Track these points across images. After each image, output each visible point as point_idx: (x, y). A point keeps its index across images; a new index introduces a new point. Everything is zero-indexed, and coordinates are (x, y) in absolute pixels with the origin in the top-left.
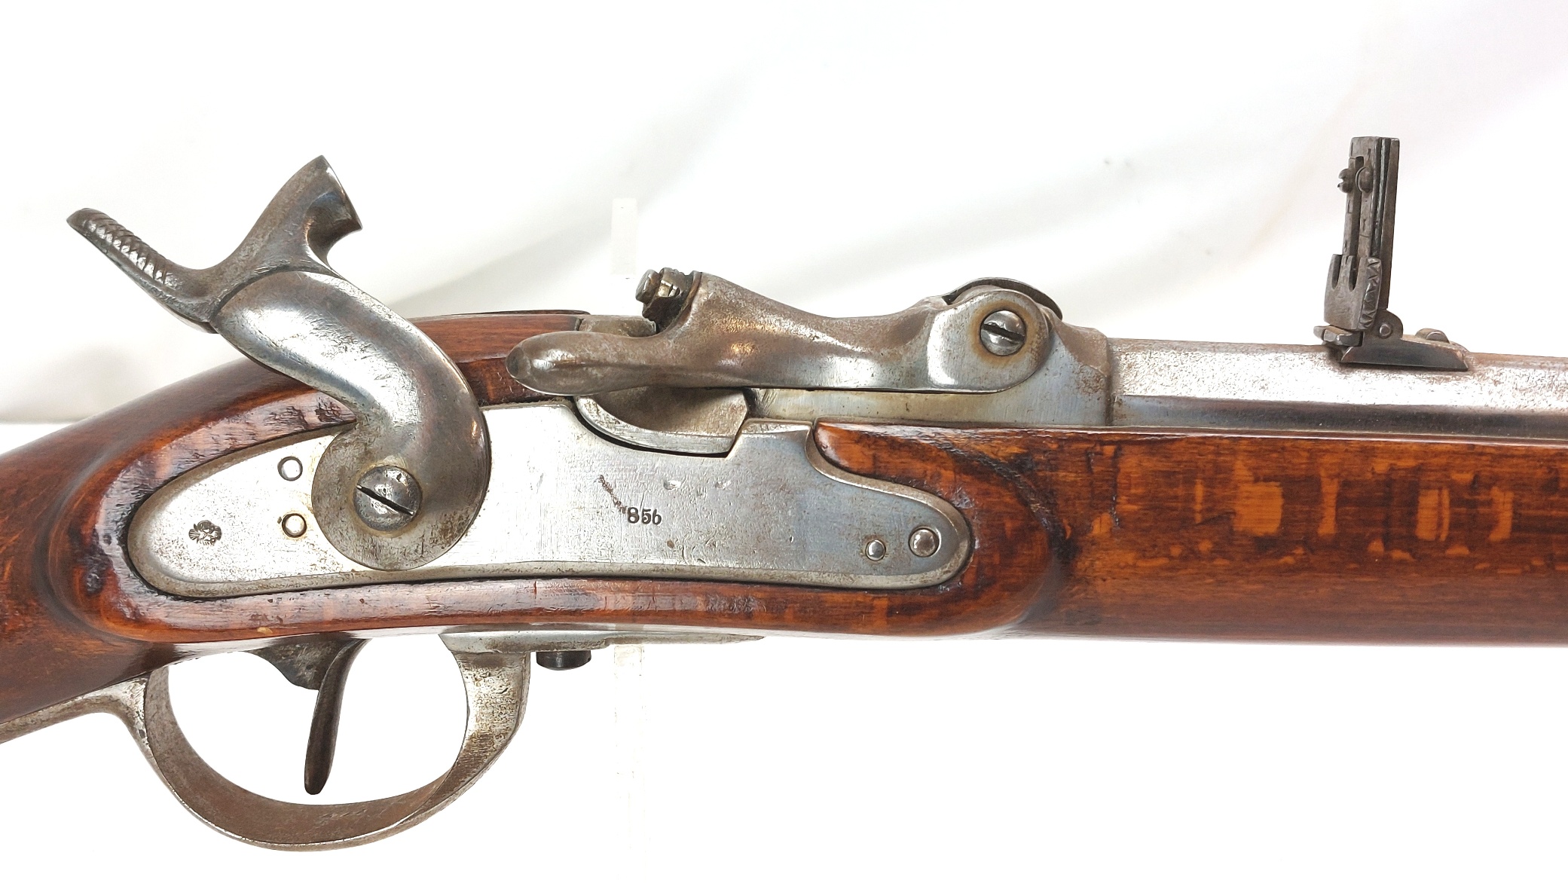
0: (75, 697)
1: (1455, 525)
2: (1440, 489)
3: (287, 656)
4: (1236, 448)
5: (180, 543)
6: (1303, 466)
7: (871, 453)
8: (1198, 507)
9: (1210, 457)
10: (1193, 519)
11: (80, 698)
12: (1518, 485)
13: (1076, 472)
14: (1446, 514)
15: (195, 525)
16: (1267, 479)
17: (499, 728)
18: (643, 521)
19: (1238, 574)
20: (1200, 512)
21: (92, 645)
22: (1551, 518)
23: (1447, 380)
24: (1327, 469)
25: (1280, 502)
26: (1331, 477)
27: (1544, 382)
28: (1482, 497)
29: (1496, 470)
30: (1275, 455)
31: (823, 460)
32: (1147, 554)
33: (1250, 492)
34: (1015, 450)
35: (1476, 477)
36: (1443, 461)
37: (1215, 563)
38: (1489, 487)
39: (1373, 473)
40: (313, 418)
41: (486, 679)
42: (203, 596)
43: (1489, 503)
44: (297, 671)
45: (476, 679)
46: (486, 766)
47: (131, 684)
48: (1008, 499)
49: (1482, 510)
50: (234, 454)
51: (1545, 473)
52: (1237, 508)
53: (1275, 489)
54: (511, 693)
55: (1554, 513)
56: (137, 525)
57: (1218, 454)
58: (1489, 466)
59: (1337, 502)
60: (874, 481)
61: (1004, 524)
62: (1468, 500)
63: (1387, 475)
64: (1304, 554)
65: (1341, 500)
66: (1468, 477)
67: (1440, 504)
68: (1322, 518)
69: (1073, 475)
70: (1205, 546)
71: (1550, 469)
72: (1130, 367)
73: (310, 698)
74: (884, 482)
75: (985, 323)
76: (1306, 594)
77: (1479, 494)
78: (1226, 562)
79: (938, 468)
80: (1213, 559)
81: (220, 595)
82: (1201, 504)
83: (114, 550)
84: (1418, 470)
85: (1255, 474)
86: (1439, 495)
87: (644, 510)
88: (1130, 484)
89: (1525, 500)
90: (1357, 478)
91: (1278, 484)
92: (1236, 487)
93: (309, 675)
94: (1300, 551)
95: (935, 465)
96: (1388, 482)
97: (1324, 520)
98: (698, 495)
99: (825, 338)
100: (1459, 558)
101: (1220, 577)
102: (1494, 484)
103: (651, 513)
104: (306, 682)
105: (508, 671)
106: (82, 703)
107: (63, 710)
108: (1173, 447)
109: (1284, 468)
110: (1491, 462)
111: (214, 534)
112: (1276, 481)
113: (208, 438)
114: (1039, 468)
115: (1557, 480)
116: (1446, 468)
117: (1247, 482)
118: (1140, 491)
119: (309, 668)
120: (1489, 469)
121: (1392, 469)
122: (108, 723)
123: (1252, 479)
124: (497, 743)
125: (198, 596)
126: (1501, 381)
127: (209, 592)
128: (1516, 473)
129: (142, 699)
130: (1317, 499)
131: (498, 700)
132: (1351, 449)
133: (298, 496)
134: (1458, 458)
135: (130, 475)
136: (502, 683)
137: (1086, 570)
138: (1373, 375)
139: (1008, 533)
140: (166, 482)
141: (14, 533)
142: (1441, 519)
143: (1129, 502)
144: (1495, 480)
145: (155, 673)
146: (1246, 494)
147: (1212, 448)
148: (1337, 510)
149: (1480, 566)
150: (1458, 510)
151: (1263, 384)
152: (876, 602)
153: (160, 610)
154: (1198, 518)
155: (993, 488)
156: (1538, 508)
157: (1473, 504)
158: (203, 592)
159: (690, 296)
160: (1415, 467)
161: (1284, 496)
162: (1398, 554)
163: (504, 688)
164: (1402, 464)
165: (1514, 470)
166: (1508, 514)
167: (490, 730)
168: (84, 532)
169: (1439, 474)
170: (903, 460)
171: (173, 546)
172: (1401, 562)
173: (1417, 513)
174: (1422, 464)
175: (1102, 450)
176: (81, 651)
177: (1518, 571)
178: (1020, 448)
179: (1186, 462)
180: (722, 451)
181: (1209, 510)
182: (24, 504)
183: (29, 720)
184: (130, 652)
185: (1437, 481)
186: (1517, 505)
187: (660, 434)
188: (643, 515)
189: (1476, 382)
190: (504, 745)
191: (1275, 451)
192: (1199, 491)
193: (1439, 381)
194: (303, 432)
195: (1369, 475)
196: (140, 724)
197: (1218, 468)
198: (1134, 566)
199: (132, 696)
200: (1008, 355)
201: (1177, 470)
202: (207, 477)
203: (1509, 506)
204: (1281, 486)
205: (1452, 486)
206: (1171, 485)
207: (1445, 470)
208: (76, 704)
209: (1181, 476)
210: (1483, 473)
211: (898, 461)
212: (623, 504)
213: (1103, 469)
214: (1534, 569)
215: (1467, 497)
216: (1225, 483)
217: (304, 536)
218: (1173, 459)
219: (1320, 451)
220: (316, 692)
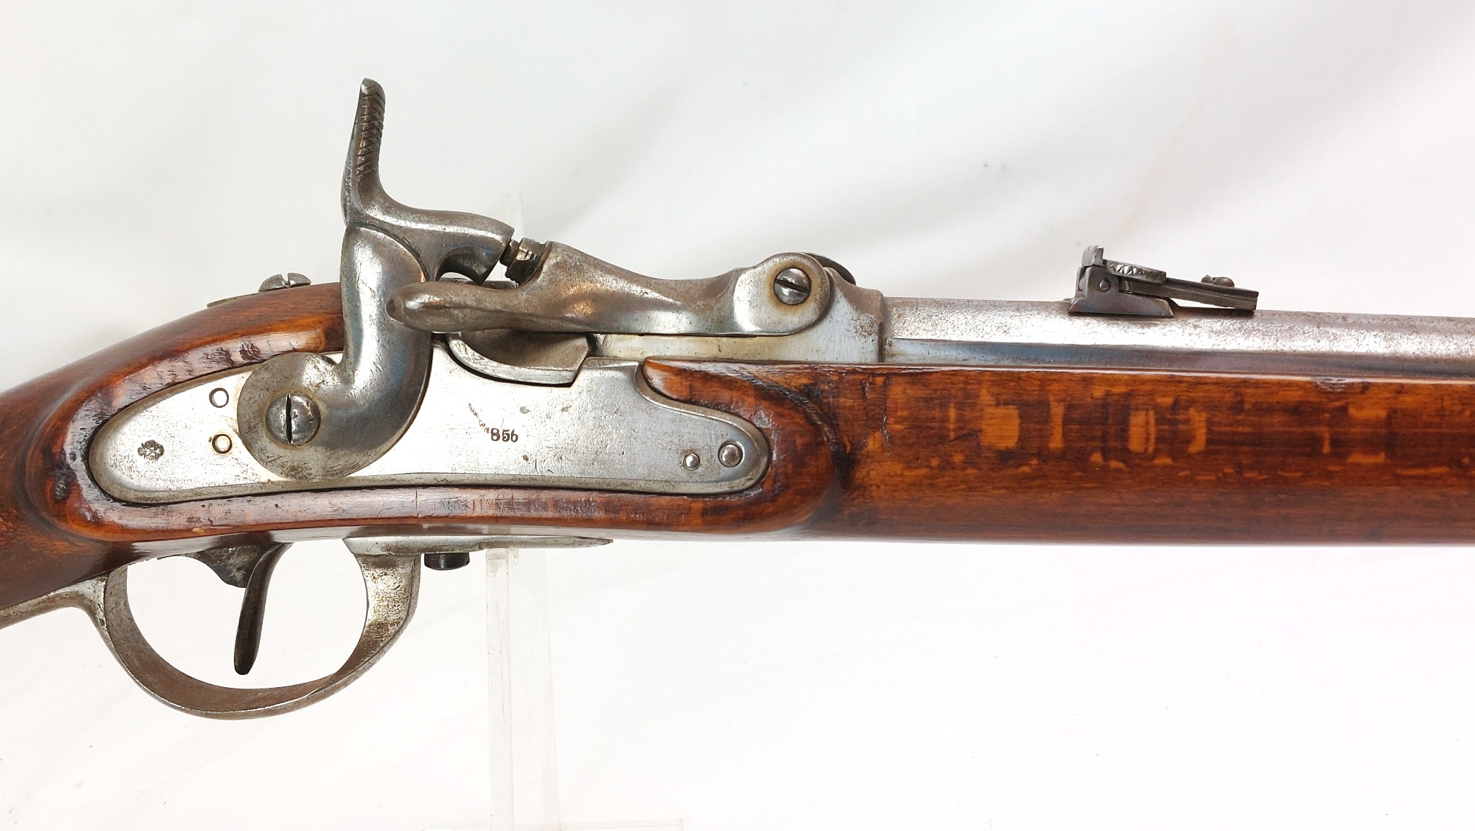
0: (49, 593)
1: (1159, 440)
2: (1147, 410)
3: (221, 560)
4: (981, 378)
5: (131, 458)
6: (1036, 392)
7: (688, 383)
8: (952, 426)
9: (960, 385)
10: (948, 436)
11: (52, 594)
12: (1210, 406)
13: (854, 399)
14: (1153, 430)
15: (142, 444)
16: (1006, 404)
17: (393, 617)
18: (503, 439)
19: (985, 481)
20: (954, 430)
21: (61, 546)
22: (1238, 434)
23: (1156, 325)
24: (1054, 395)
25: (1017, 421)
26: (1059, 401)
27: (1235, 326)
28: (1181, 417)
29: (1192, 395)
30: (1013, 384)
31: (649, 389)
32: (912, 465)
33: (992, 414)
34: (805, 381)
35: (1176, 401)
36: (1149, 387)
37: (966, 472)
38: (1187, 408)
39: (1092, 398)
40: (237, 357)
41: (383, 578)
42: (149, 502)
43: (1188, 421)
44: (230, 572)
45: (374, 578)
46: (382, 650)
47: (94, 581)
48: (798, 420)
49: (1181, 427)
50: (174, 387)
51: (1232, 397)
52: (983, 427)
53: (1013, 411)
54: (403, 589)
55: (1240, 429)
56: (97, 444)
57: (966, 383)
58: (1187, 391)
59: (1063, 422)
60: (691, 406)
61: (795, 440)
62: (1169, 419)
63: (1104, 399)
64: (1038, 464)
65: (1067, 421)
66: (1169, 400)
67: (1147, 423)
68: (1052, 434)
69: (852, 401)
70: (958, 458)
71: (1237, 394)
72: (899, 317)
73: (239, 594)
74: (699, 407)
75: (778, 278)
76: (1042, 498)
77: (1178, 414)
78: (976, 471)
79: (742, 396)
80: (964, 469)
81: (163, 501)
82: (954, 423)
83: (78, 465)
84: (1128, 395)
85: (997, 399)
86: (1147, 415)
87: (504, 431)
88: (897, 409)
89: (1216, 419)
90: (1080, 402)
91: (1016, 407)
92: (982, 410)
93: (239, 576)
94: (1034, 462)
95: (739, 393)
96: (1104, 404)
97: (1053, 437)
98: (547, 418)
99: (653, 295)
100: (1165, 467)
101: (971, 484)
102: (1191, 406)
103: (510, 433)
104: (235, 581)
105: (401, 571)
106: (54, 597)
107: (39, 603)
108: (931, 378)
109: (1020, 395)
110: (1188, 388)
111: (158, 451)
112: (1014, 405)
113: (154, 376)
114: (824, 395)
115: (1242, 402)
116: (1151, 394)
117: (990, 405)
118: (905, 413)
119: (239, 570)
120: (1187, 393)
121: (1108, 394)
122: (74, 617)
123: (995, 403)
124: (392, 630)
125: (144, 502)
126: (1200, 325)
127: (153, 499)
128: (1209, 397)
129: (103, 594)
130: (1046, 418)
131: (392, 595)
132: (1075, 379)
133: (226, 420)
134: (1161, 385)
135: (93, 406)
136: (395, 581)
137: (863, 478)
138: (1095, 321)
139: (799, 448)
140: (120, 410)
142: (1148, 435)
143: (896, 423)
144: (1191, 403)
145: (115, 573)
146: (990, 416)
147: (962, 378)
148: (1063, 428)
149: (1183, 474)
150: (1162, 427)
151: (1006, 329)
152: (693, 505)
153: (115, 515)
154: (952, 435)
155: (786, 412)
156: (1226, 426)
157: (1173, 422)
158: (148, 498)
159: (542, 259)
160: (1125, 393)
161: (1021, 417)
162: (1114, 464)
163: (397, 585)
164: (1116, 390)
165: (1207, 395)
166: (1204, 430)
167: (385, 619)
168: (54, 451)
169: (1145, 398)
170: (714, 389)
171: (125, 461)
172: (1118, 470)
173: (1128, 430)
174: (1132, 390)
175: (874, 380)
176: (52, 551)
177: (1213, 478)
178: (809, 379)
179: (942, 390)
180: (567, 382)
181: (961, 428)
183: (11, 612)
184: (95, 554)
185: (1145, 404)
186: (1210, 423)
187: (517, 368)
188: (503, 434)
189: (1180, 326)
190: (398, 633)
191: (1012, 381)
192: (952, 413)
193: (1149, 326)
194: (229, 368)
195: (1089, 400)
196: (101, 615)
197: (967, 396)
198: (902, 475)
199: (94, 591)
200: (796, 304)
201: (934, 396)
202: (152, 405)
203: (1203, 424)
204: (1018, 408)
205: (1156, 407)
206: (929, 409)
207: (1150, 395)
208: (49, 598)
209: (937, 401)
210: (1182, 398)
211: (710, 390)
212: (487, 426)
213: (876, 396)
214: (1225, 475)
215: (1169, 416)
216: (973, 406)
217: (230, 452)
218: (931, 388)
219: (1050, 380)
220: (244, 590)
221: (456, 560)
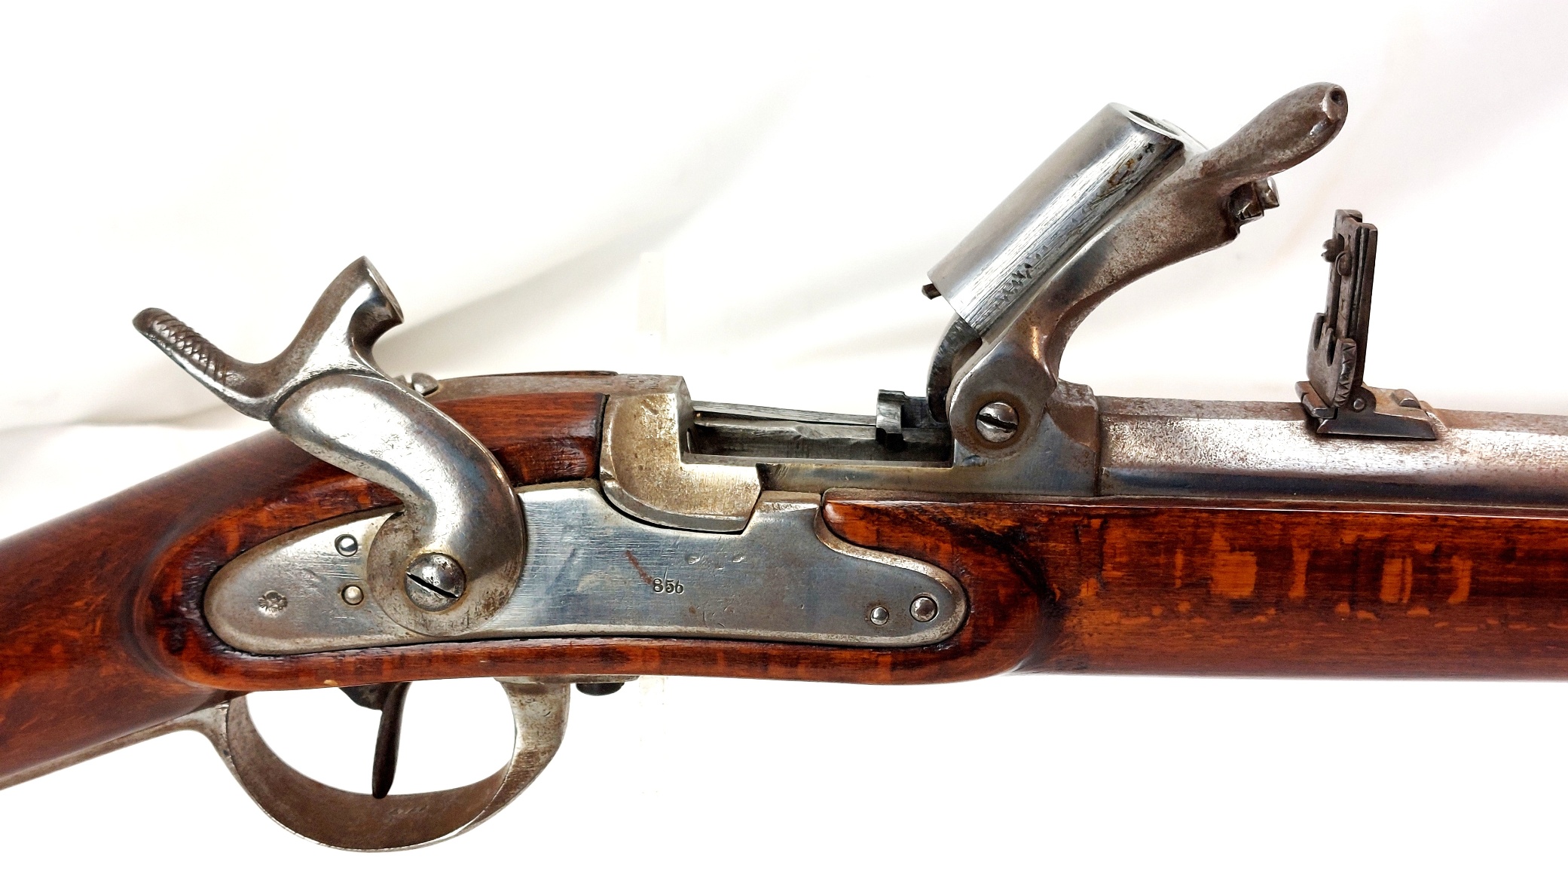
1: (1417, 589)
2: (1404, 558)
4: (1215, 520)
5: (250, 611)
6: (1277, 537)
7: (875, 528)
8: (1178, 574)
9: (1189, 529)
10: (1174, 584)
12: (1476, 554)
13: (1066, 543)
14: (1409, 579)
15: (262, 595)
16: (1242, 549)
17: (542, 746)
19: (1214, 630)
20: (1180, 578)
22: (1507, 584)
23: (1417, 450)
24: (1298, 540)
25: (1253, 569)
26: (1302, 547)
27: (1507, 451)
28: (1444, 565)
29: (1456, 541)
30: (1250, 527)
31: (830, 535)
32: (1131, 613)
33: (1226, 560)
34: (1009, 523)
35: (1439, 548)
36: (1407, 532)
37: (1193, 621)
38: (1450, 556)
39: (1342, 544)
41: (531, 704)
42: (274, 654)
43: (1450, 570)
45: (522, 704)
47: (215, 707)
48: (1002, 569)
49: (1443, 576)
50: (295, 531)
51: (1502, 544)
52: (1214, 574)
53: (1250, 558)
54: (554, 716)
55: (1510, 579)
56: (212, 594)
57: (1197, 526)
58: (1450, 537)
59: (1307, 570)
60: (877, 553)
61: (998, 591)
62: (1429, 568)
63: (1355, 545)
64: (1276, 614)
65: (1311, 568)
66: (1430, 547)
67: (1404, 571)
68: (1293, 583)
69: (1063, 545)
70: (1184, 607)
71: (1508, 540)
72: (1117, 438)
75: (981, 413)
76: (1277, 647)
77: (1440, 562)
78: (1203, 620)
79: (937, 542)
80: (1190, 618)
82: (1181, 571)
83: (192, 614)
84: (1383, 541)
85: (1231, 544)
86: (1403, 563)
87: (668, 579)
88: (1115, 554)
89: (1482, 568)
90: (1327, 548)
91: (1252, 553)
92: (1213, 556)
93: (372, 698)
94: (1272, 611)
95: (933, 539)
96: (1355, 549)
97: (1294, 585)
98: (717, 566)
100: (1419, 618)
101: (1197, 633)
102: (1455, 554)
103: (675, 582)
104: (369, 702)
105: (550, 697)
108: (1156, 520)
109: (1258, 540)
110: (1452, 533)
111: (280, 603)
112: (1251, 551)
114: (1031, 539)
115: (1513, 550)
116: (1409, 539)
117: (1225, 551)
118: (1124, 559)
120: (1450, 540)
121: (1360, 539)
123: (1229, 548)
124: (542, 759)
126: (1467, 450)
127: (279, 651)
128: (1475, 543)
130: (1289, 566)
131: (542, 722)
132: (1323, 522)
134: (1421, 530)
136: (545, 707)
137: (1074, 627)
138: (1346, 445)
139: (1002, 599)
140: (235, 556)
141: (102, 592)
142: (1404, 583)
143: (1114, 569)
144: (1456, 550)
145: (234, 702)
146: (1222, 562)
147: (1192, 521)
148: (1307, 576)
149: (1439, 625)
150: (1420, 576)
151: (1242, 455)
152: (880, 659)
153: (236, 665)
154: (1178, 582)
155: (988, 560)
156: (1494, 575)
157: (1433, 571)
160: (1380, 538)
161: (1258, 564)
162: (1362, 615)
163: (547, 712)
164: (1368, 535)
165: (1474, 541)
166: (1467, 580)
167: (536, 748)
168: (164, 599)
169: (1403, 545)
170: (906, 534)
171: (244, 614)
172: (1366, 621)
173: (1381, 579)
174: (1388, 536)
175: (1089, 523)
177: (1475, 629)
178: (1014, 521)
179: (1167, 534)
180: (738, 528)
181: (1189, 576)
182: (109, 567)
185: (1400, 551)
186: (1475, 573)
187: (680, 515)
188: (667, 583)
189: (1444, 452)
190: (549, 761)
191: (1249, 524)
192: (1180, 559)
193: (1408, 452)
194: (356, 512)
195: (1339, 546)
197: (1197, 539)
198: (1119, 624)
199: (215, 721)
200: (1006, 444)
201: (1159, 541)
202: (272, 553)
203: (1467, 573)
204: (1255, 555)
205: (1415, 555)
206: (1153, 555)
207: (1409, 541)
209: (1162, 546)
210: (1444, 544)
211: (900, 535)
212: (649, 575)
213: (1092, 540)
214: (1489, 627)
215: (1428, 564)
216: (1204, 552)
217: (360, 604)
218: (1155, 531)
219: (1294, 523)
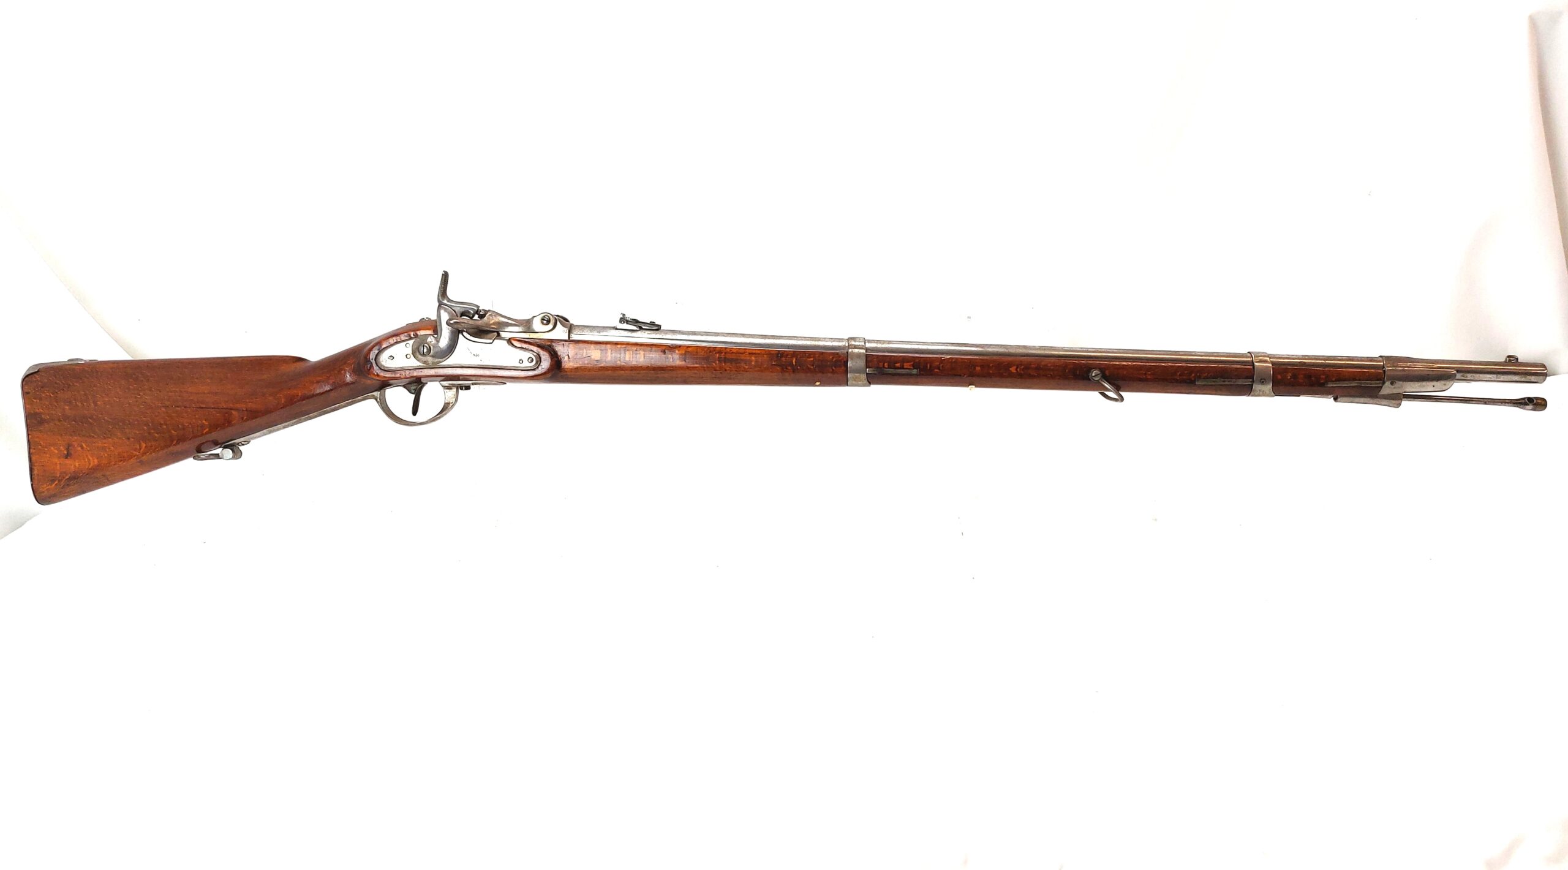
1: (633, 358)
2: (630, 351)
3: (409, 387)
6: (604, 347)
7: (521, 343)
12: (644, 350)
14: (631, 356)
17: (452, 402)
18: (476, 356)
19: (593, 368)
21: (369, 382)
22: (651, 357)
23: (636, 332)
24: (609, 347)
25: (600, 353)
26: (610, 349)
31: (511, 344)
32: (576, 364)
35: (637, 349)
37: (588, 366)
38: (639, 351)
39: (617, 348)
40: (412, 336)
41: (449, 391)
43: (639, 354)
45: (447, 391)
50: (397, 343)
51: (650, 348)
52: (592, 355)
54: (454, 394)
56: (378, 357)
57: (588, 344)
58: (639, 347)
65: (611, 353)
67: (630, 354)
69: (561, 348)
70: (586, 362)
73: (413, 396)
74: (523, 349)
75: (544, 318)
77: (637, 352)
78: (590, 366)
81: (394, 371)
83: (373, 361)
85: (595, 348)
88: (572, 350)
91: (600, 350)
93: (413, 392)
94: (604, 363)
95: (534, 346)
96: (620, 350)
97: (608, 357)
99: (512, 322)
100: (635, 364)
101: (590, 369)
105: (454, 390)
106: (367, 396)
107: (365, 398)
109: (601, 347)
113: (392, 341)
114: (554, 347)
115: (652, 350)
119: (413, 389)
121: (621, 347)
122: (373, 401)
124: (451, 405)
125: (390, 372)
130: (607, 353)
133: (409, 351)
134: (633, 345)
135: (377, 347)
136: (452, 392)
137: (563, 367)
138: (621, 331)
143: (571, 354)
144: (640, 349)
145: (382, 391)
148: (611, 355)
149: (639, 366)
150: (633, 355)
151: (600, 332)
153: (382, 374)
154: (585, 357)
155: (544, 350)
157: (636, 354)
160: (625, 347)
164: (623, 346)
165: (644, 347)
166: (643, 356)
167: (450, 402)
170: (528, 345)
172: (624, 366)
173: (626, 356)
175: (566, 343)
176: (367, 383)
178: (550, 342)
180: (491, 342)
184: (377, 384)
187: (479, 339)
190: (453, 405)
191: (599, 344)
192: (585, 351)
193: (634, 332)
196: (378, 400)
197: (589, 347)
200: (547, 324)
205: (632, 351)
206: (579, 350)
213: (567, 347)
215: (635, 352)
220: (414, 395)
221: (468, 388)
